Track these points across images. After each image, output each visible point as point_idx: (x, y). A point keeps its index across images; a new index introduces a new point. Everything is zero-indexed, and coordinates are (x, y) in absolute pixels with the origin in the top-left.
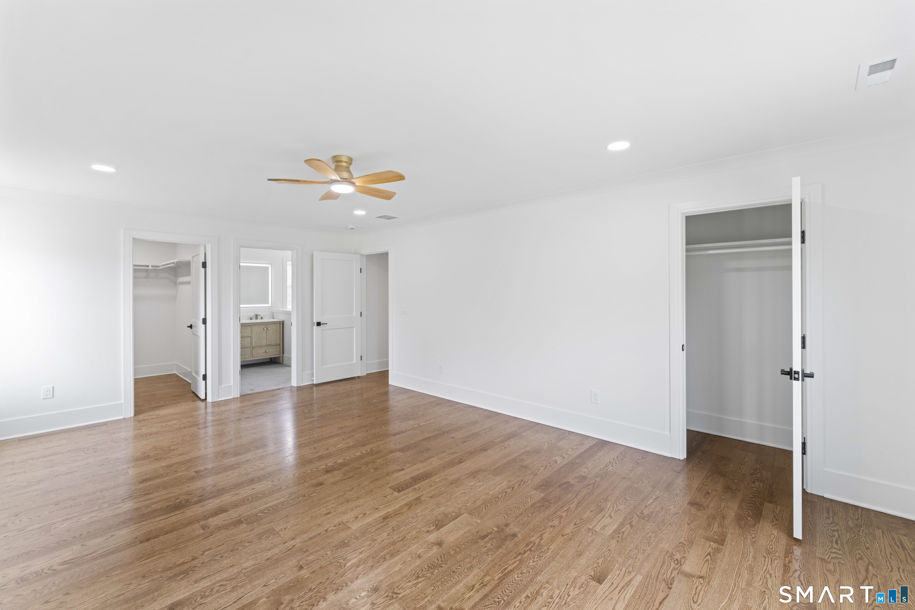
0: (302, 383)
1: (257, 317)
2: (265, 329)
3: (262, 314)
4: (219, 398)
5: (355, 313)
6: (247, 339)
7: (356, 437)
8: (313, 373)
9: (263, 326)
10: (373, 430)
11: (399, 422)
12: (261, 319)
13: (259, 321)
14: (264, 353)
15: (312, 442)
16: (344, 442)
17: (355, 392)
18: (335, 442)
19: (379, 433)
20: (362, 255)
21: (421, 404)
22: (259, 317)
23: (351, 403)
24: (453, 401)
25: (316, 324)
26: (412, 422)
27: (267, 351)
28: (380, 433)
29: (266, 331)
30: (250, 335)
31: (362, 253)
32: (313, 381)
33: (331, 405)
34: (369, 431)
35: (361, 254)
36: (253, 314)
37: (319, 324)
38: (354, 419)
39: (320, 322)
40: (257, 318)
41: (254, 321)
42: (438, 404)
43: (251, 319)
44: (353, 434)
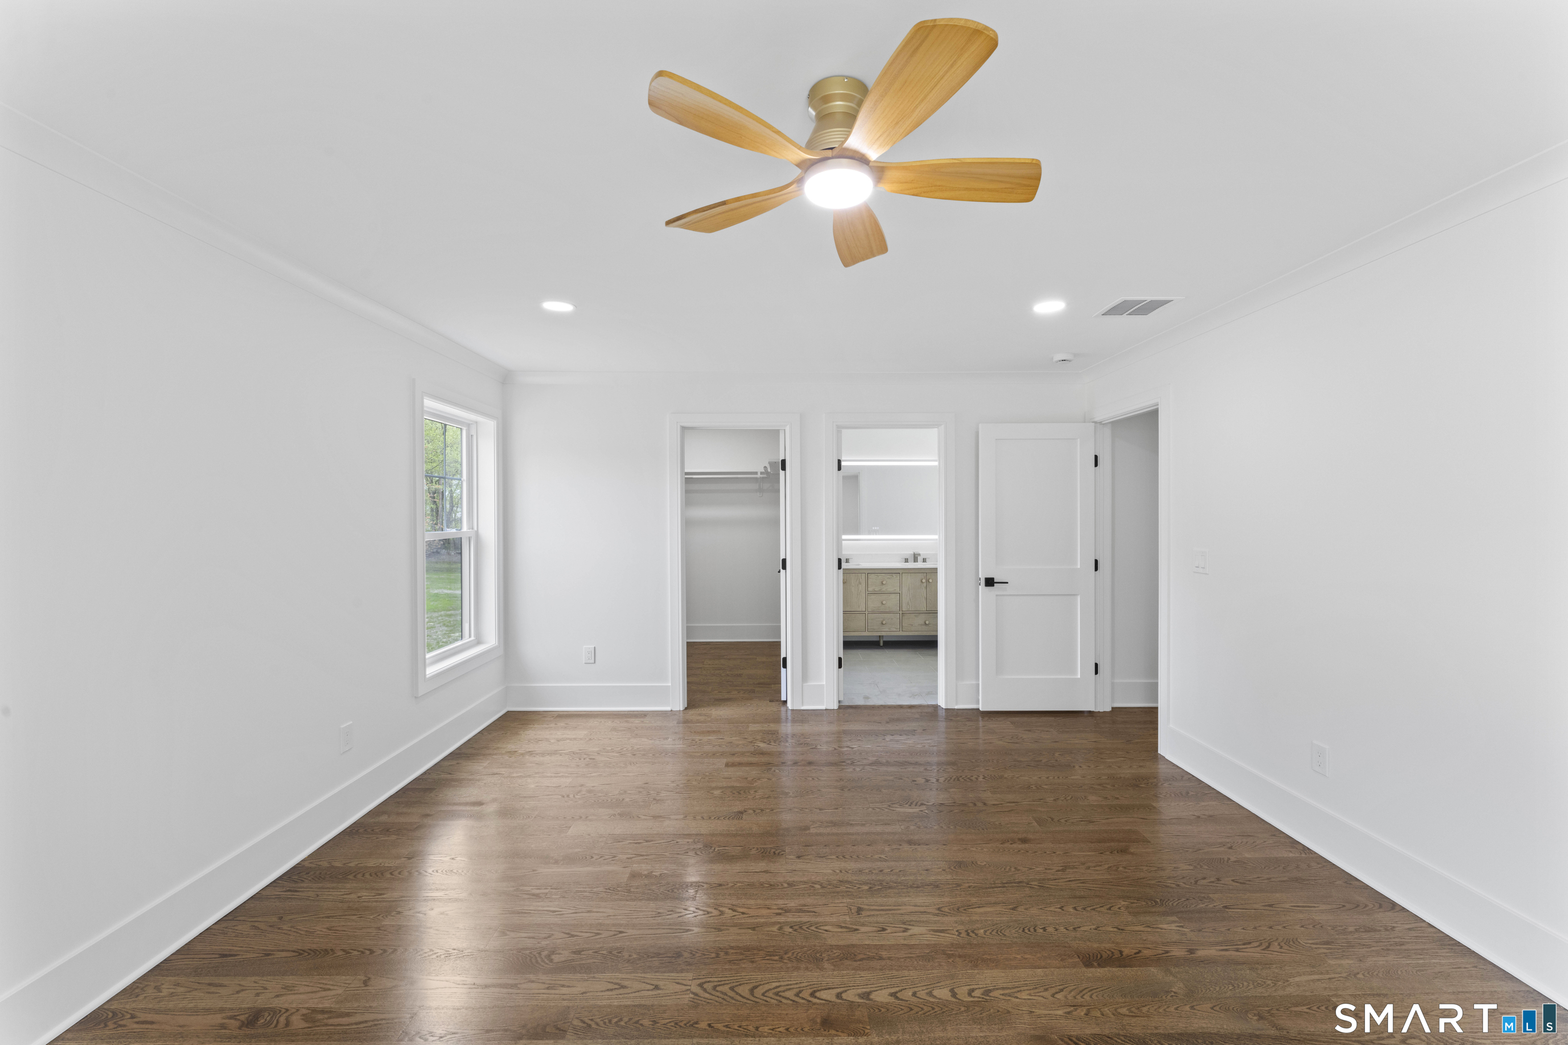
0: (957, 704)
1: (915, 558)
2: (924, 581)
3: (923, 553)
4: (803, 705)
5: (1082, 561)
6: (893, 596)
7: (975, 918)
8: (978, 685)
9: (920, 576)
10: (1034, 911)
11: (1127, 907)
12: (923, 562)
13: (920, 565)
14: (921, 625)
15: (866, 887)
16: (935, 922)
17: (1057, 754)
18: (917, 909)
19: (1044, 929)
20: (1100, 423)
21: (1233, 859)
22: (920, 559)
23: (1029, 787)
24: (1367, 887)
25: (983, 582)
26: (1173, 927)
27: (927, 622)
28: (1050, 929)
29: (925, 584)
30: (898, 590)
31: (1097, 419)
32: (978, 703)
33: (981, 779)
34: (1020, 909)
35: (1095, 422)
36: (909, 553)
37: (990, 582)
38: (1006, 845)
39: (993, 579)
40: (915, 560)
41: (911, 565)
42: (1297, 880)
43: (906, 561)
44: (974, 900)
